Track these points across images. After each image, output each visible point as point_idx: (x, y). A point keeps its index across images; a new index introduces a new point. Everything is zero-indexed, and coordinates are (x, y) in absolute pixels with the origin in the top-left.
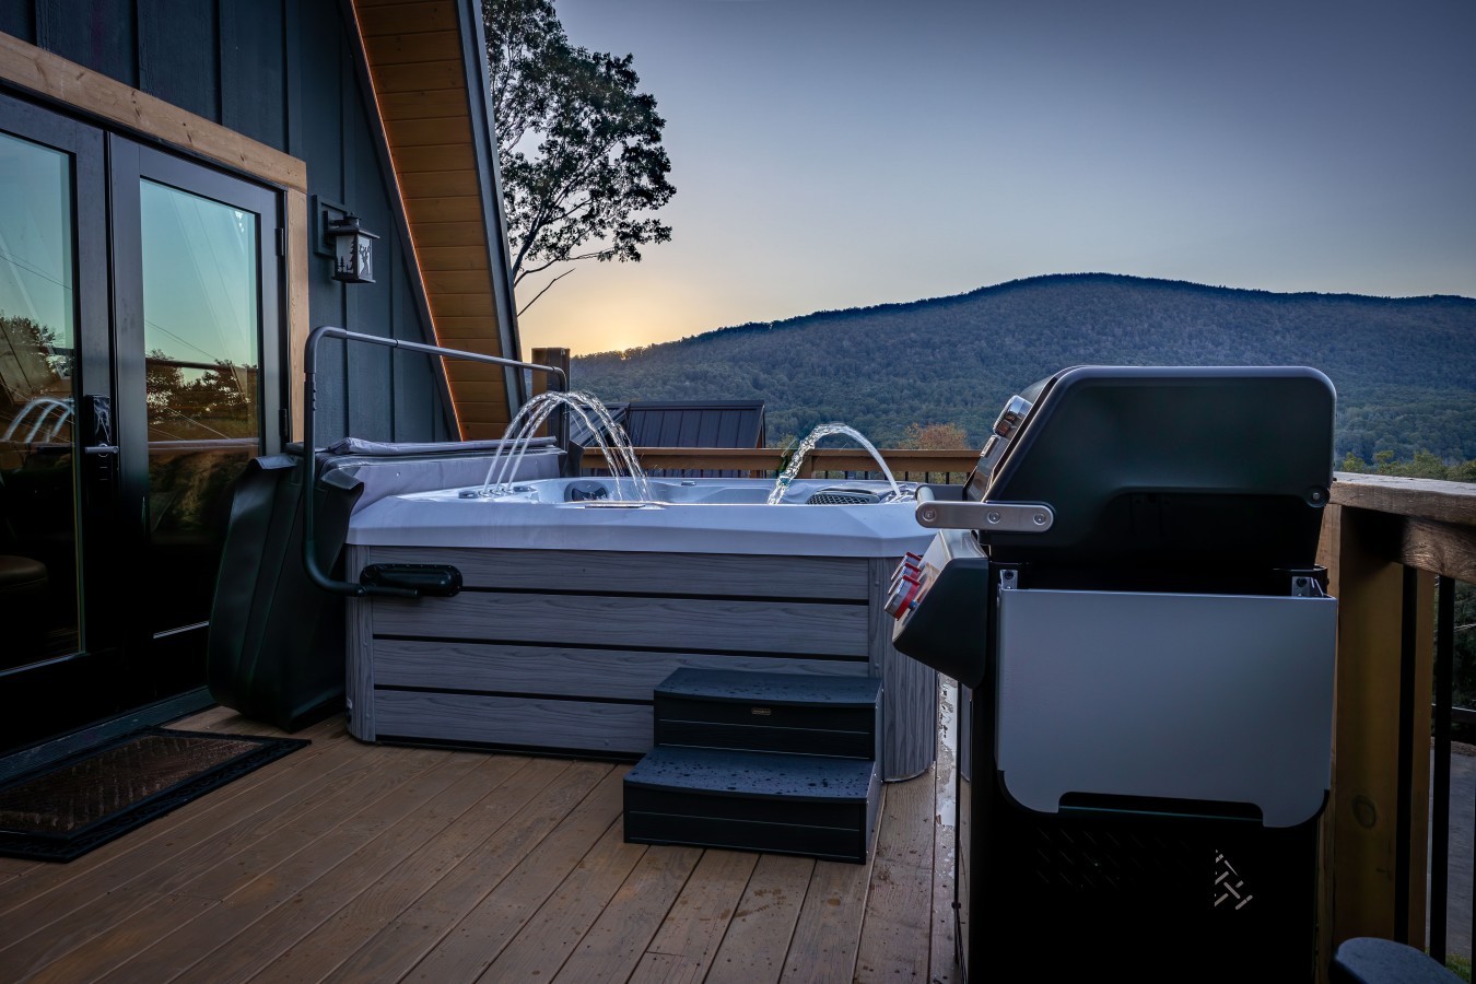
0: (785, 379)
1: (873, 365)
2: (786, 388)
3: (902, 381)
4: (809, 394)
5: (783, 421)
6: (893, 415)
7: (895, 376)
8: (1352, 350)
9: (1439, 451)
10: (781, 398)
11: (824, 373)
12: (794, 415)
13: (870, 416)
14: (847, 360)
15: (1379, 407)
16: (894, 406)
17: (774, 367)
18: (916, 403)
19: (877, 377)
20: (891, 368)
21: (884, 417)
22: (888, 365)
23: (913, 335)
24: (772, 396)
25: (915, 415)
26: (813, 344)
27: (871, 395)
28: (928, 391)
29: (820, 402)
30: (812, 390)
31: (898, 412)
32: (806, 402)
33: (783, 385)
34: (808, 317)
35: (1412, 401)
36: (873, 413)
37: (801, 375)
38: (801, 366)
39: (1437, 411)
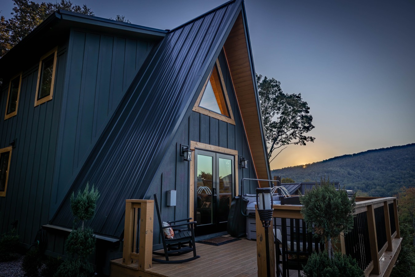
0: (359, 172)
1: (392, 166)
2: (360, 175)
3: (405, 172)
4: (368, 176)
5: (360, 185)
6: (402, 183)
7: (401, 170)
10: (358, 178)
11: (373, 170)
12: (364, 183)
13: (393, 184)
14: (382, 165)
16: (403, 180)
17: (355, 168)
18: (411, 179)
19: (394, 170)
20: (399, 167)
21: (398, 184)
22: (398, 166)
23: (407, 156)
24: (355, 178)
25: (411, 183)
26: (368, 161)
27: (392, 177)
29: (373, 179)
30: (369, 175)
31: (404, 182)
32: (368, 179)
33: (359, 174)
34: (365, 152)
36: (394, 182)
37: (365, 171)
38: (365, 167)
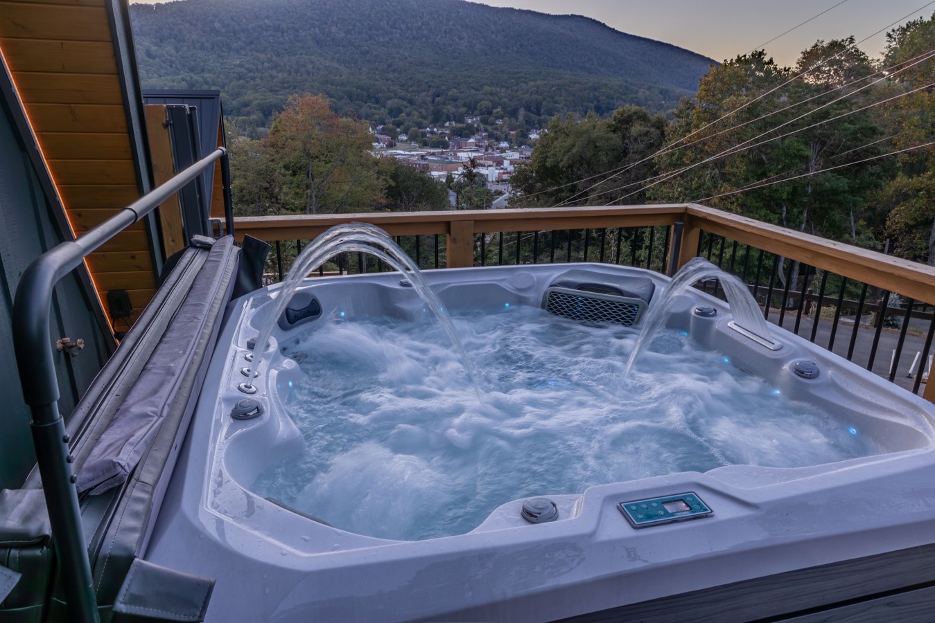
0: (173, 52)
1: (240, 43)
2: (174, 58)
3: (262, 56)
4: (193, 63)
5: (176, 84)
6: (258, 81)
7: (257, 52)
8: (531, 46)
9: (571, 108)
10: (171, 66)
11: (202, 48)
12: (183, 80)
13: (242, 82)
14: (219, 38)
15: (544, 82)
16: (259, 75)
17: (161, 41)
18: (274, 72)
19: (243, 52)
20: (253, 46)
21: (252, 82)
22: (251, 43)
23: (266, 21)
24: (163, 65)
25: (274, 81)
26: (191, 24)
27: (241, 66)
28: (282, 64)
29: (203, 70)
30: (195, 61)
31: (262, 79)
32: (192, 70)
33: (171, 56)
35: (560, 79)
36: (244, 79)
37: (185, 49)
38: (184, 41)
39: (572, 85)
